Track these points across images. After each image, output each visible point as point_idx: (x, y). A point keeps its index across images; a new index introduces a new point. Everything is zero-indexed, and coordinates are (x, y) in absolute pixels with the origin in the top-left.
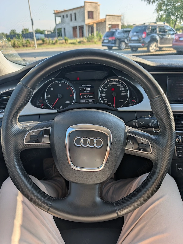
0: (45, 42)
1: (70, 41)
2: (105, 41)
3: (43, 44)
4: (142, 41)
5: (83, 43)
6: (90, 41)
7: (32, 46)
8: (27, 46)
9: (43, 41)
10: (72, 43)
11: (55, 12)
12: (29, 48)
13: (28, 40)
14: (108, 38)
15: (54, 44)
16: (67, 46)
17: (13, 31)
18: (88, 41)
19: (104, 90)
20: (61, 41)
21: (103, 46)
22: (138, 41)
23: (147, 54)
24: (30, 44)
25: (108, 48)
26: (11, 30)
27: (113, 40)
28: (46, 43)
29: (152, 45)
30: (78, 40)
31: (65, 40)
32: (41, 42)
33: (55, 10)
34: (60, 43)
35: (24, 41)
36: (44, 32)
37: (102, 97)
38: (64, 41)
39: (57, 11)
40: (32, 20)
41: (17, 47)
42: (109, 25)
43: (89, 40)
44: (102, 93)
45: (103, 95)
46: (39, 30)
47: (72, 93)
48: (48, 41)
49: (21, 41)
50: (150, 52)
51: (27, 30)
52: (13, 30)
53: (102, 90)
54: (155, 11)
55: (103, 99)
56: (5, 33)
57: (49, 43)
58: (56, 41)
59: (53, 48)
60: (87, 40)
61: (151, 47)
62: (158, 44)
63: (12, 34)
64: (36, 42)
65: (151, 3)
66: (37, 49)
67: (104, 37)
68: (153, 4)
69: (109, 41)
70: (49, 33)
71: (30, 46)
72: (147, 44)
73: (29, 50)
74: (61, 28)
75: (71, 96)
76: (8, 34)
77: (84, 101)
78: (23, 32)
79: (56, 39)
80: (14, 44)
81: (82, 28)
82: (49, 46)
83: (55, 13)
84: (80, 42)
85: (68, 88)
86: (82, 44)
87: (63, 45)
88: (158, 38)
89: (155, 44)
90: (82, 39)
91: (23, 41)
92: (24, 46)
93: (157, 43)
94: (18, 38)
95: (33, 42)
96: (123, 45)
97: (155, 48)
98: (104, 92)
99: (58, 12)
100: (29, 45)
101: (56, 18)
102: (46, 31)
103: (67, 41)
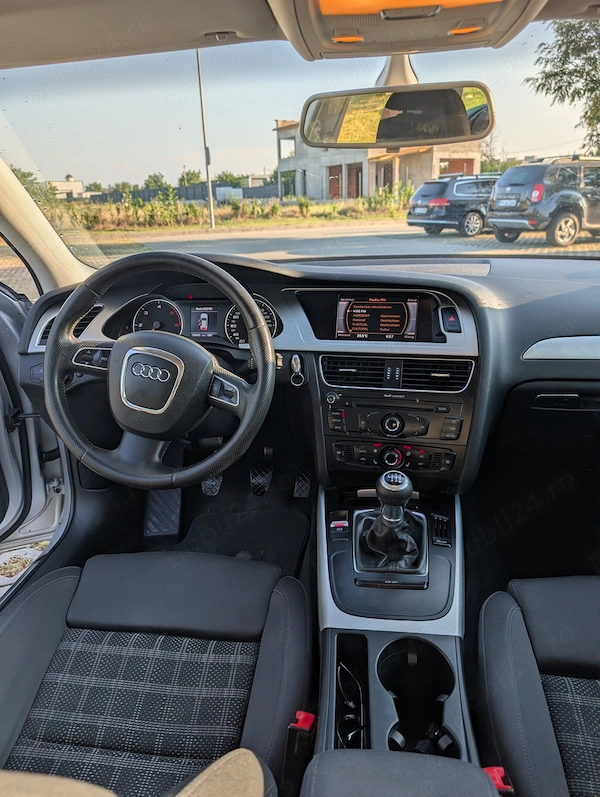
0: (241, 211)
1: (314, 209)
2: (418, 211)
3: (235, 215)
4: (530, 210)
5: (354, 214)
6: (375, 210)
7: (201, 221)
8: (186, 223)
9: (236, 208)
10: (319, 216)
11: (280, 125)
12: (193, 228)
13: (191, 206)
14: (425, 203)
15: (266, 217)
16: (307, 222)
17: (156, 179)
18: (371, 209)
19: (234, 317)
20: (287, 209)
21: (411, 224)
22: (518, 211)
23: (546, 251)
24: (196, 216)
25: (427, 230)
26: (150, 177)
27: (440, 207)
28: (244, 214)
29: (562, 223)
30: (341, 205)
31: (301, 205)
32: (228, 210)
33: (281, 119)
34: (284, 215)
35: (181, 207)
36: (242, 182)
37: (229, 329)
38: (296, 208)
39: (285, 121)
40: (207, 149)
41: (160, 225)
42: (442, 160)
43: (373, 205)
44: (229, 323)
45: (232, 326)
46: (231, 175)
47: (178, 322)
48: (249, 210)
49: (172, 208)
50: (556, 245)
51: (197, 176)
52: (156, 176)
53: (231, 318)
54: (583, 120)
55: (231, 334)
56: (132, 183)
57: (253, 213)
58: (274, 210)
59: (262, 229)
60: (366, 205)
61: (560, 229)
62: (584, 220)
63: (153, 186)
64: (214, 211)
65: (567, 100)
66: (215, 232)
67: (417, 198)
68: (573, 100)
69: (430, 211)
70: (260, 183)
71: (197, 224)
72: (546, 220)
73: (191, 233)
74: (295, 171)
75: (176, 325)
76: (141, 185)
77: (198, 335)
78: (182, 180)
79: (274, 201)
80: (152, 217)
81: (356, 170)
82: (252, 224)
83: (278, 130)
84: (343, 213)
85: (172, 313)
86: (351, 216)
87: (293, 221)
88: (583, 203)
89: (572, 219)
90: (351, 203)
91: (176, 209)
92: (178, 222)
93: (580, 216)
94: (163, 200)
95: (206, 212)
96: (474, 222)
97: (572, 232)
98: (233, 321)
99: (287, 124)
100: (194, 220)
101: (282, 142)
102: (250, 180)
103: (305, 210)
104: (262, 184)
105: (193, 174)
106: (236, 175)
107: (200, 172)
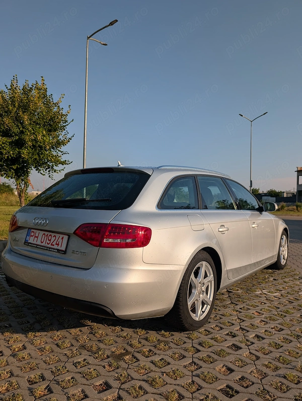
11: (299, 169)
16: (299, 214)
20: (290, 208)
31: (297, 206)
34: (288, 210)
36: (280, 194)
38: (295, 207)
40: (251, 181)
46: (275, 191)
70: (290, 195)
83: (298, 171)
87: (292, 213)
101: (300, 177)
102: (285, 194)
103: (299, 208)
104: (291, 196)
105: (256, 190)
106: (277, 191)
107: (259, 189)
